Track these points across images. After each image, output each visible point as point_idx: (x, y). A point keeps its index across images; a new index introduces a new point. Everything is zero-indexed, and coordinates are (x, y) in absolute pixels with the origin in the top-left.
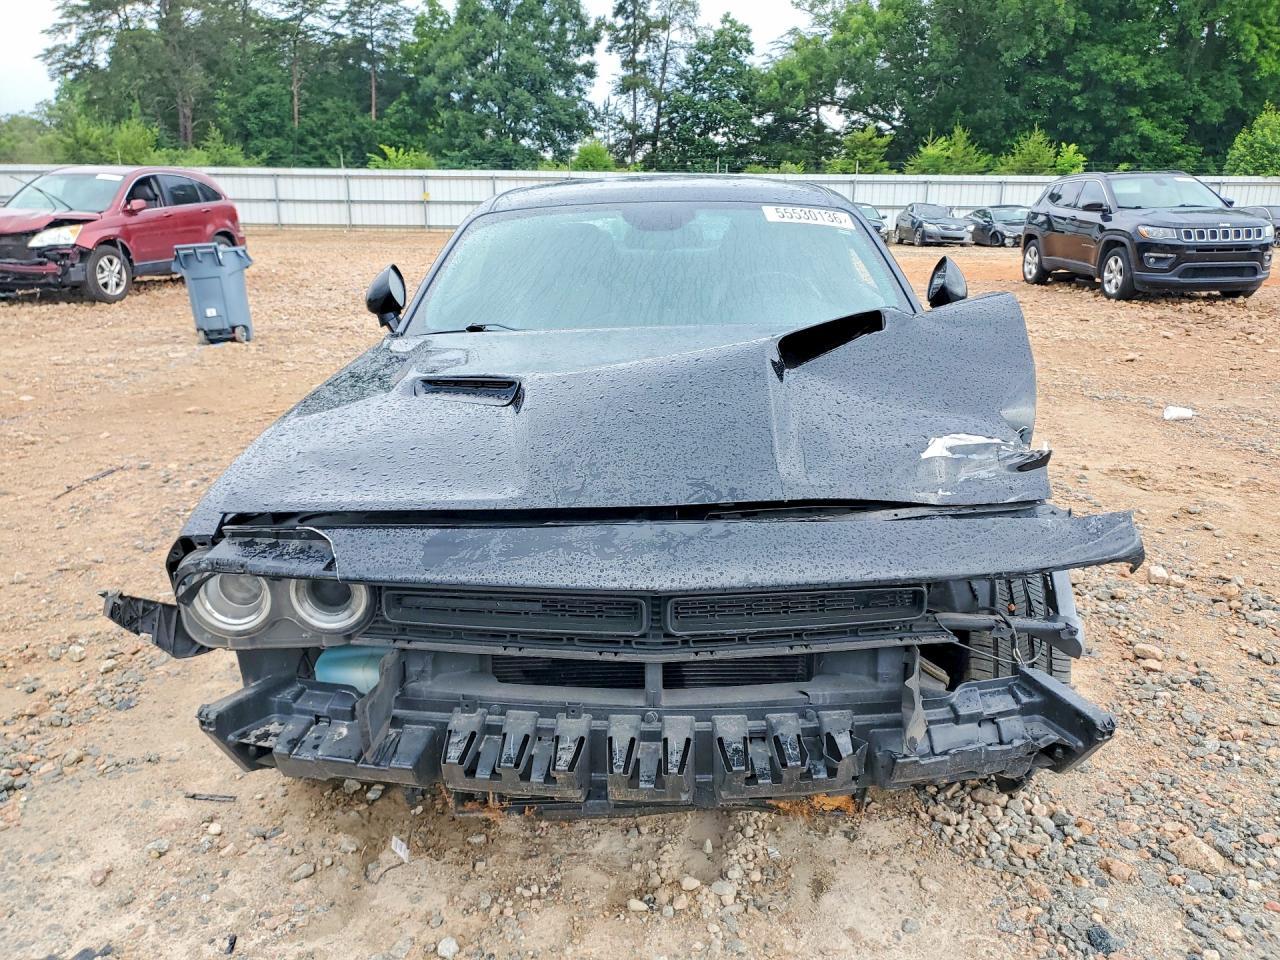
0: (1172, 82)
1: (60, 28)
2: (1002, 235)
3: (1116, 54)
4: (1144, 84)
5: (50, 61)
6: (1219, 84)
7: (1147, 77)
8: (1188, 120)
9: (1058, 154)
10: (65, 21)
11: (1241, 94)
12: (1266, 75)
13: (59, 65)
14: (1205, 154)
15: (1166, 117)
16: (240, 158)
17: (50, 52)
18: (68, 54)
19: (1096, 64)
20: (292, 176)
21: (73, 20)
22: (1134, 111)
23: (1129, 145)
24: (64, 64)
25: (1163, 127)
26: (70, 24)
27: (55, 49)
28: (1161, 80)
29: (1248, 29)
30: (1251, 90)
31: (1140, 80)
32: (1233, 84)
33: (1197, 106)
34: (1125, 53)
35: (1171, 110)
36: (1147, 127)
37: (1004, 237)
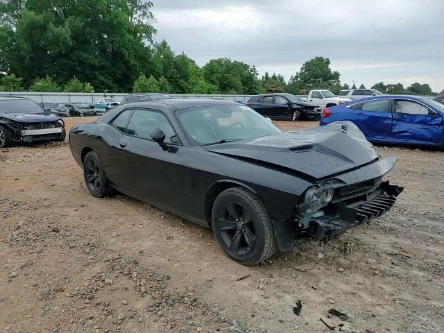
0: (106, 65)
4: (98, 65)
7: (98, 62)
8: (112, 76)
9: (84, 86)
11: (126, 69)
12: (132, 64)
14: (120, 87)
15: (106, 75)
19: (82, 57)
22: (97, 73)
23: (97, 83)
25: (106, 78)
28: (103, 64)
29: (125, 50)
30: (128, 69)
31: (96, 63)
32: (123, 67)
33: (114, 72)
34: (90, 55)
35: (107, 73)
36: (101, 78)
37: (80, 113)
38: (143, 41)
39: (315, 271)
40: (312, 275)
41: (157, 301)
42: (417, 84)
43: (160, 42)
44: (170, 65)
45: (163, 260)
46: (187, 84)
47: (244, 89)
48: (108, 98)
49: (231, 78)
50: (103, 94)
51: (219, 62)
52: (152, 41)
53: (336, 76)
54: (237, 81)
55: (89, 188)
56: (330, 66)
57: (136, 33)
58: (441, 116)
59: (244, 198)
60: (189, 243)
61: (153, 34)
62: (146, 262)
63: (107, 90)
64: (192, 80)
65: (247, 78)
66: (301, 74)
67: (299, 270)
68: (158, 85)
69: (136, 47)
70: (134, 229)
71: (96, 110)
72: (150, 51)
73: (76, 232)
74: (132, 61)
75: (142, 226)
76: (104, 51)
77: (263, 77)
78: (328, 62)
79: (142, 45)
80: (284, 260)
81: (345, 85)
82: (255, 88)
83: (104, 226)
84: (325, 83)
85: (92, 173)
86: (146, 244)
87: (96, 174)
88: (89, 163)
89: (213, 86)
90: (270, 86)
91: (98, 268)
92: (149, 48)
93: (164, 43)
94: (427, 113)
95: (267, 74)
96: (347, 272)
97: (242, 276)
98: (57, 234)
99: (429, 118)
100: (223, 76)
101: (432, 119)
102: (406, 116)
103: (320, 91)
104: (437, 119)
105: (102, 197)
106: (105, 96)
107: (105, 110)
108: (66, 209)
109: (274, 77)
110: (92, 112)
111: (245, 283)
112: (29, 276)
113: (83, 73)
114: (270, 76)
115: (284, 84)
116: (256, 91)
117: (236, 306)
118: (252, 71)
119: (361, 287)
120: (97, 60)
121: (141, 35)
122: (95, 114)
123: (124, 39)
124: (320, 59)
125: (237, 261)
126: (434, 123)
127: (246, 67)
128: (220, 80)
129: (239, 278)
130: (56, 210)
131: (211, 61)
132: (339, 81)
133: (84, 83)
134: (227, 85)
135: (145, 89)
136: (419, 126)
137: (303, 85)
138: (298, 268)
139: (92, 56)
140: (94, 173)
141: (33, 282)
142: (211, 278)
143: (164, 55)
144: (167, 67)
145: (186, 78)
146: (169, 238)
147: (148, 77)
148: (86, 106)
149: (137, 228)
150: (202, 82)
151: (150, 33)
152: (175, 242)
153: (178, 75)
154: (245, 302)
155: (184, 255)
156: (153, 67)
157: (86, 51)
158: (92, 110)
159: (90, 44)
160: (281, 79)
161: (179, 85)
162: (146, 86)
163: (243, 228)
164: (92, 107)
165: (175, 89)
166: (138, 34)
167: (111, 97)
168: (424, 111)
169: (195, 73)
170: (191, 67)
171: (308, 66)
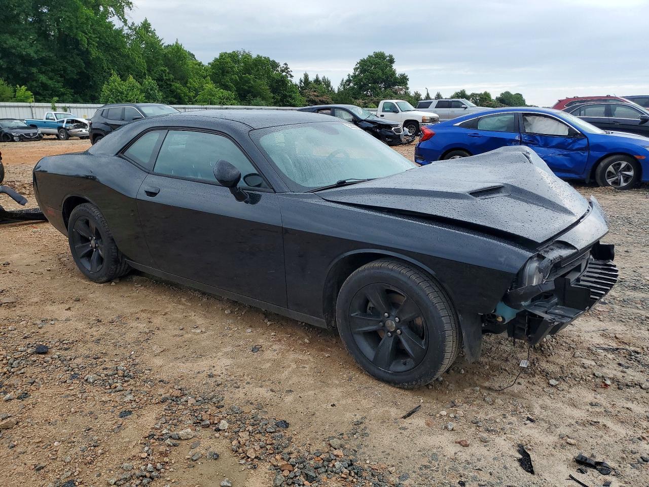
0: (49, 57)
2: (11, 135)
3: (17, 40)
4: (36, 57)
6: (72, 59)
7: (36, 53)
8: (61, 76)
9: (15, 91)
11: (84, 65)
12: (94, 57)
14: (75, 93)
15: (51, 74)
19: (6, 44)
22: (34, 70)
23: (36, 87)
25: (51, 79)
28: (44, 55)
29: (81, 34)
30: (88, 64)
31: (33, 54)
32: (79, 60)
33: (65, 70)
34: (20, 40)
35: (53, 71)
36: (43, 78)
37: (13, 136)
38: (110, 20)
39: (516, 388)
40: (513, 396)
41: (286, 473)
42: (507, 93)
43: (138, 22)
44: (158, 59)
45: (263, 391)
46: (185, 90)
47: (274, 98)
48: (60, 111)
49: (255, 81)
50: (49, 105)
51: (233, 56)
52: (125, 21)
53: (403, 80)
54: (263, 85)
55: (81, 267)
56: (394, 66)
57: (99, 6)
58: (586, 137)
59: (405, 279)
60: (292, 356)
61: (126, 9)
62: (235, 397)
63: (56, 98)
64: (194, 82)
65: (278, 81)
66: (355, 76)
67: (490, 389)
68: (142, 91)
69: (99, 28)
70: (187, 336)
71: (40, 130)
72: (123, 37)
73: (83, 350)
74: (95, 53)
75: (198, 331)
76: (43, 34)
77: (301, 81)
78: (392, 61)
79: (110, 26)
80: (459, 372)
81: (416, 94)
82: (290, 96)
83: (132, 335)
84: (388, 90)
85: (86, 240)
86: (221, 364)
87: (93, 242)
88: (80, 224)
89: (226, 93)
90: (312, 95)
91: (150, 418)
92: (122, 30)
93: (146, 26)
94: (566, 133)
95: (306, 76)
96: (564, 386)
97: (409, 410)
98: (48, 358)
99: (570, 141)
100: (241, 78)
101: (574, 142)
102: (538, 138)
103: (394, 101)
104: (580, 142)
105: (109, 281)
106: (54, 108)
107: (56, 131)
108: (49, 308)
109: (317, 81)
110: (35, 134)
111: (418, 421)
112: (19, 450)
113: (10, 70)
114: (312, 78)
115: (332, 91)
116: (292, 101)
117: (426, 467)
118: (283, 71)
119: (598, 409)
120: (34, 48)
121: (106, 10)
122: (39, 138)
123: (78, 14)
124: (380, 56)
125: (388, 382)
126: (577, 146)
127: (275, 65)
128: (236, 83)
129: (405, 413)
130: (28, 310)
131: (221, 56)
132: (407, 89)
133: (14, 85)
134: (249, 92)
135: (120, 97)
136: (557, 152)
137: (359, 93)
138: (487, 384)
139: (24, 42)
140: (89, 241)
141: (31, 461)
142: (359, 417)
143: (147, 43)
144: (152, 62)
145: (184, 80)
146: (255, 349)
147: (123, 78)
148: (22, 124)
149: (190, 335)
150: (210, 86)
151: (122, 7)
152: (269, 354)
153: (171, 76)
154: (435, 457)
155: (295, 379)
156: (129, 62)
157: (13, 33)
158: (34, 131)
159: (19, 22)
160: (328, 84)
161: (172, 91)
162: (122, 93)
163: (397, 328)
164: (33, 126)
165: (167, 97)
166: (101, 9)
167: (65, 109)
168: (563, 131)
169: (197, 73)
170: (190, 62)
171: (364, 66)
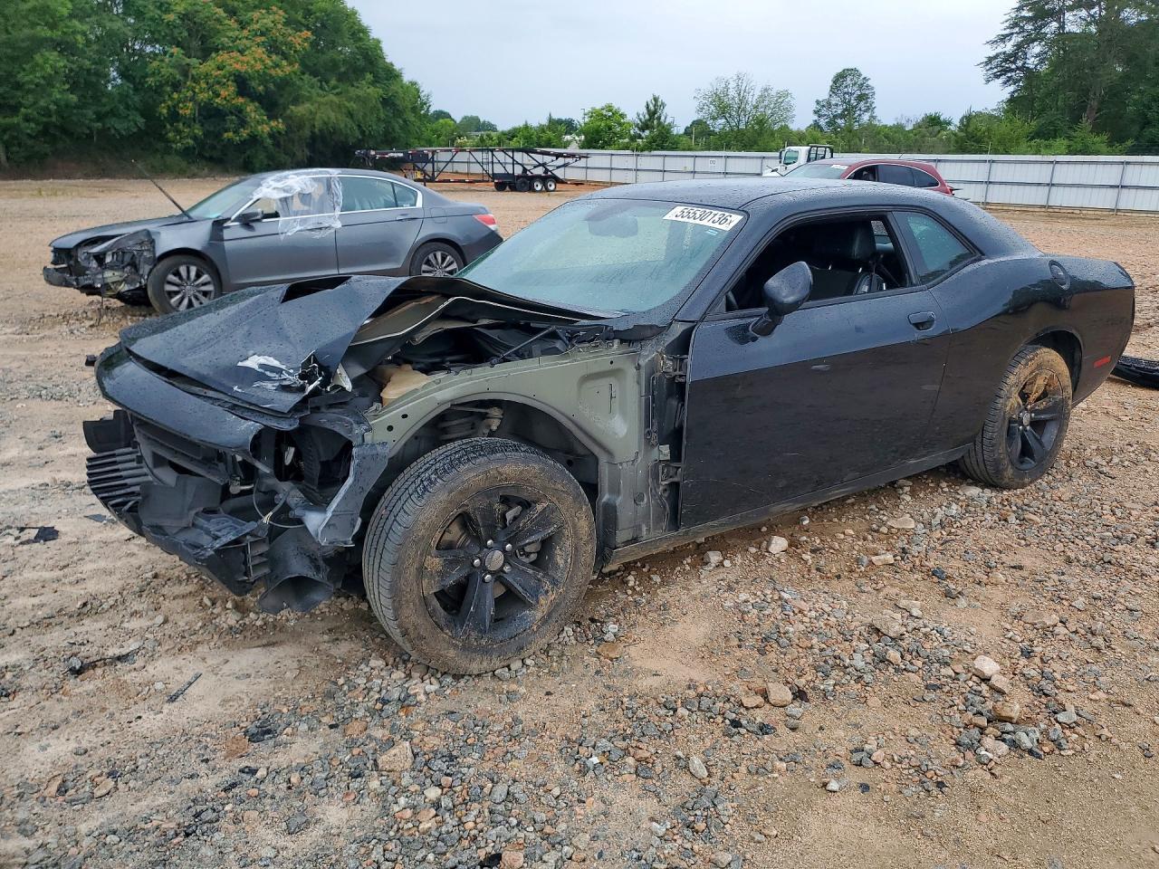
1: (1003, 38)
5: (988, 67)
10: (1008, 31)
13: (996, 70)
16: (1104, 147)
17: (990, 59)
18: (1005, 60)
20: (1142, 163)
21: (1017, 30)
24: (1000, 69)
26: (1012, 34)
27: (996, 57)
